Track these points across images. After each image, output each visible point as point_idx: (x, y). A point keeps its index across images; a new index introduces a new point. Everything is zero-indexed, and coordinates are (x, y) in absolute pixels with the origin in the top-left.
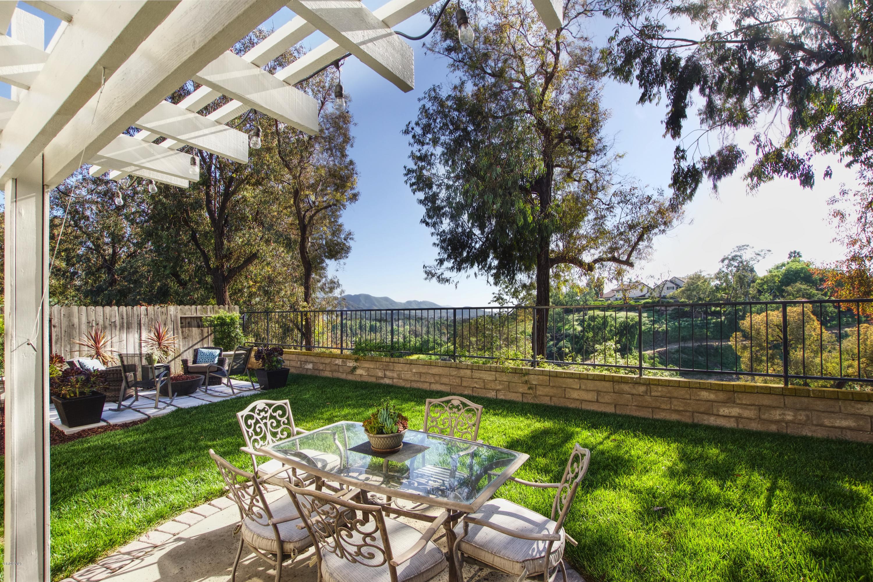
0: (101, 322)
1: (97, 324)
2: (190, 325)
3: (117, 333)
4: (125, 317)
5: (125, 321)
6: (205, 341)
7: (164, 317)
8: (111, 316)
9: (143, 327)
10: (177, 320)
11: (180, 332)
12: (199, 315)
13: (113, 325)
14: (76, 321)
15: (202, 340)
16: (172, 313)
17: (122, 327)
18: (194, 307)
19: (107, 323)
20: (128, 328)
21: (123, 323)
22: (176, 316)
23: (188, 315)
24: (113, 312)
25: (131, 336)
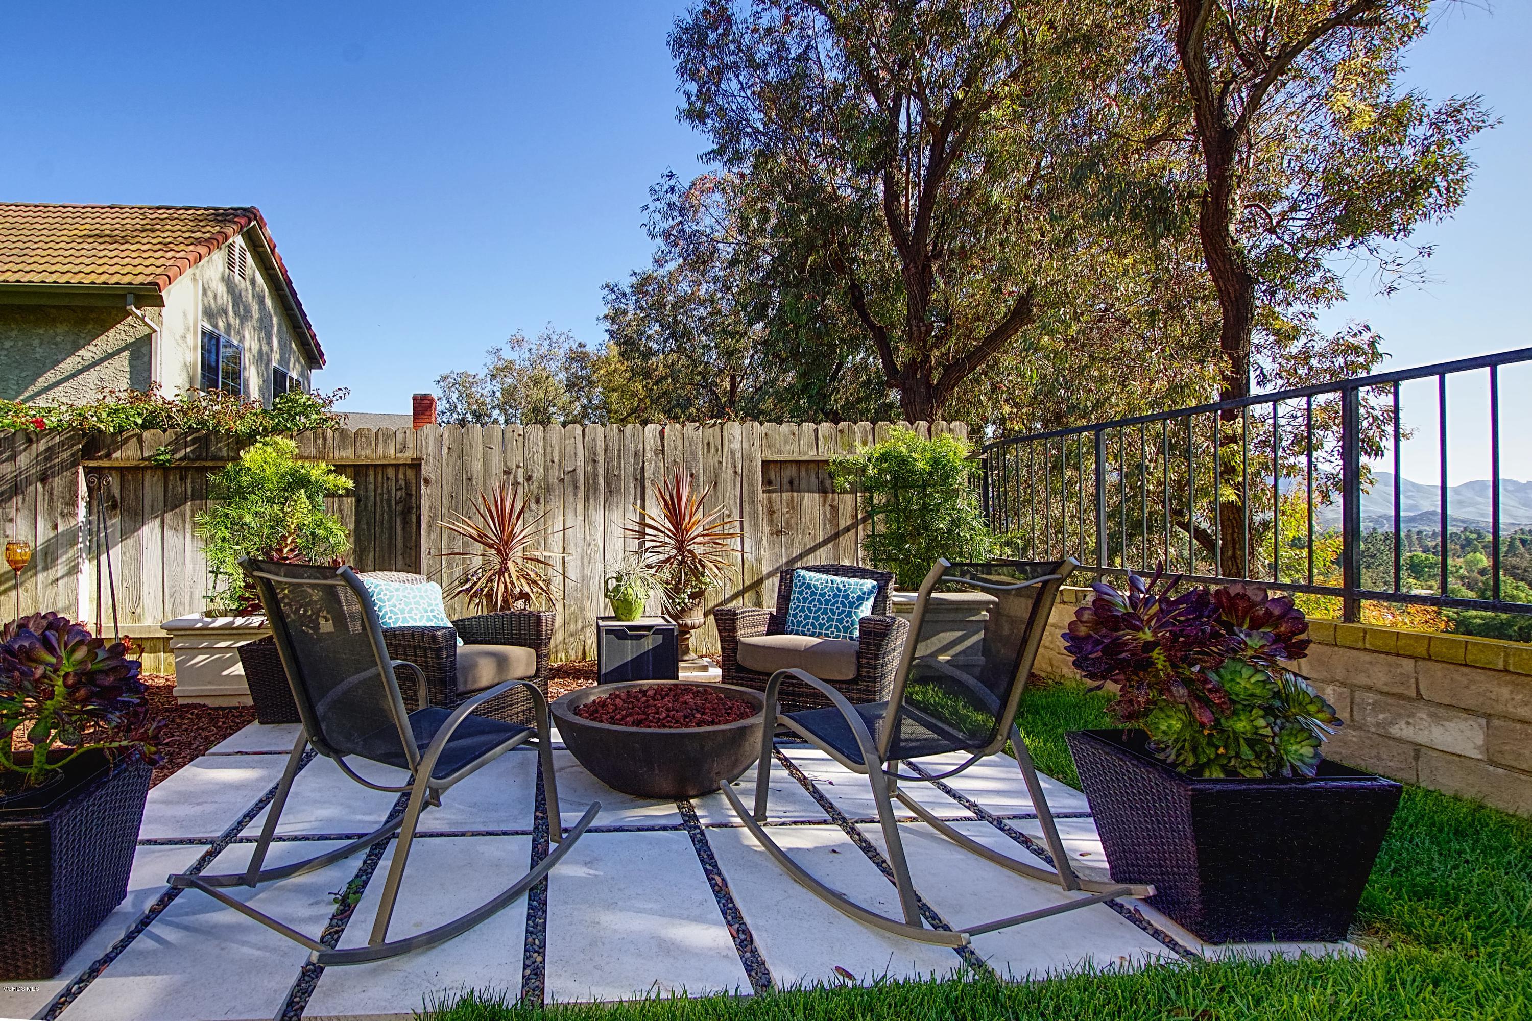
0: (539, 473)
1: (529, 479)
2: (793, 486)
3: (580, 507)
4: (601, 457)
5: (601, 471)
6: (846, 540)
7: (713, 459)
8: (563, 454)
9: (649, 491)
10: (750, 469)
11: (762, 511)
12: (824, 453)
13: (570, 479)
14: (477, 466)
15: (837, 535)
16: (736, 445)
17: (592, 489)
18: (808, 427)
19: (554, 474)
20: (609, 492)
21: (595, 476)
22: (749, 458)
23: (790, 453)
24: (569, 443)
25: (616, 516)
